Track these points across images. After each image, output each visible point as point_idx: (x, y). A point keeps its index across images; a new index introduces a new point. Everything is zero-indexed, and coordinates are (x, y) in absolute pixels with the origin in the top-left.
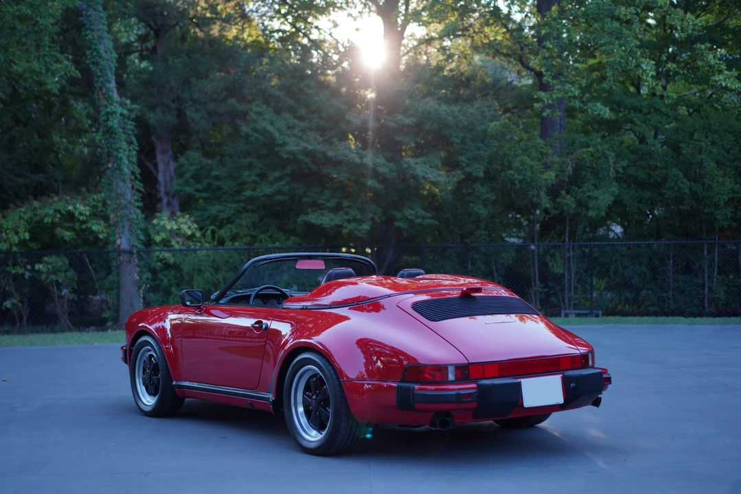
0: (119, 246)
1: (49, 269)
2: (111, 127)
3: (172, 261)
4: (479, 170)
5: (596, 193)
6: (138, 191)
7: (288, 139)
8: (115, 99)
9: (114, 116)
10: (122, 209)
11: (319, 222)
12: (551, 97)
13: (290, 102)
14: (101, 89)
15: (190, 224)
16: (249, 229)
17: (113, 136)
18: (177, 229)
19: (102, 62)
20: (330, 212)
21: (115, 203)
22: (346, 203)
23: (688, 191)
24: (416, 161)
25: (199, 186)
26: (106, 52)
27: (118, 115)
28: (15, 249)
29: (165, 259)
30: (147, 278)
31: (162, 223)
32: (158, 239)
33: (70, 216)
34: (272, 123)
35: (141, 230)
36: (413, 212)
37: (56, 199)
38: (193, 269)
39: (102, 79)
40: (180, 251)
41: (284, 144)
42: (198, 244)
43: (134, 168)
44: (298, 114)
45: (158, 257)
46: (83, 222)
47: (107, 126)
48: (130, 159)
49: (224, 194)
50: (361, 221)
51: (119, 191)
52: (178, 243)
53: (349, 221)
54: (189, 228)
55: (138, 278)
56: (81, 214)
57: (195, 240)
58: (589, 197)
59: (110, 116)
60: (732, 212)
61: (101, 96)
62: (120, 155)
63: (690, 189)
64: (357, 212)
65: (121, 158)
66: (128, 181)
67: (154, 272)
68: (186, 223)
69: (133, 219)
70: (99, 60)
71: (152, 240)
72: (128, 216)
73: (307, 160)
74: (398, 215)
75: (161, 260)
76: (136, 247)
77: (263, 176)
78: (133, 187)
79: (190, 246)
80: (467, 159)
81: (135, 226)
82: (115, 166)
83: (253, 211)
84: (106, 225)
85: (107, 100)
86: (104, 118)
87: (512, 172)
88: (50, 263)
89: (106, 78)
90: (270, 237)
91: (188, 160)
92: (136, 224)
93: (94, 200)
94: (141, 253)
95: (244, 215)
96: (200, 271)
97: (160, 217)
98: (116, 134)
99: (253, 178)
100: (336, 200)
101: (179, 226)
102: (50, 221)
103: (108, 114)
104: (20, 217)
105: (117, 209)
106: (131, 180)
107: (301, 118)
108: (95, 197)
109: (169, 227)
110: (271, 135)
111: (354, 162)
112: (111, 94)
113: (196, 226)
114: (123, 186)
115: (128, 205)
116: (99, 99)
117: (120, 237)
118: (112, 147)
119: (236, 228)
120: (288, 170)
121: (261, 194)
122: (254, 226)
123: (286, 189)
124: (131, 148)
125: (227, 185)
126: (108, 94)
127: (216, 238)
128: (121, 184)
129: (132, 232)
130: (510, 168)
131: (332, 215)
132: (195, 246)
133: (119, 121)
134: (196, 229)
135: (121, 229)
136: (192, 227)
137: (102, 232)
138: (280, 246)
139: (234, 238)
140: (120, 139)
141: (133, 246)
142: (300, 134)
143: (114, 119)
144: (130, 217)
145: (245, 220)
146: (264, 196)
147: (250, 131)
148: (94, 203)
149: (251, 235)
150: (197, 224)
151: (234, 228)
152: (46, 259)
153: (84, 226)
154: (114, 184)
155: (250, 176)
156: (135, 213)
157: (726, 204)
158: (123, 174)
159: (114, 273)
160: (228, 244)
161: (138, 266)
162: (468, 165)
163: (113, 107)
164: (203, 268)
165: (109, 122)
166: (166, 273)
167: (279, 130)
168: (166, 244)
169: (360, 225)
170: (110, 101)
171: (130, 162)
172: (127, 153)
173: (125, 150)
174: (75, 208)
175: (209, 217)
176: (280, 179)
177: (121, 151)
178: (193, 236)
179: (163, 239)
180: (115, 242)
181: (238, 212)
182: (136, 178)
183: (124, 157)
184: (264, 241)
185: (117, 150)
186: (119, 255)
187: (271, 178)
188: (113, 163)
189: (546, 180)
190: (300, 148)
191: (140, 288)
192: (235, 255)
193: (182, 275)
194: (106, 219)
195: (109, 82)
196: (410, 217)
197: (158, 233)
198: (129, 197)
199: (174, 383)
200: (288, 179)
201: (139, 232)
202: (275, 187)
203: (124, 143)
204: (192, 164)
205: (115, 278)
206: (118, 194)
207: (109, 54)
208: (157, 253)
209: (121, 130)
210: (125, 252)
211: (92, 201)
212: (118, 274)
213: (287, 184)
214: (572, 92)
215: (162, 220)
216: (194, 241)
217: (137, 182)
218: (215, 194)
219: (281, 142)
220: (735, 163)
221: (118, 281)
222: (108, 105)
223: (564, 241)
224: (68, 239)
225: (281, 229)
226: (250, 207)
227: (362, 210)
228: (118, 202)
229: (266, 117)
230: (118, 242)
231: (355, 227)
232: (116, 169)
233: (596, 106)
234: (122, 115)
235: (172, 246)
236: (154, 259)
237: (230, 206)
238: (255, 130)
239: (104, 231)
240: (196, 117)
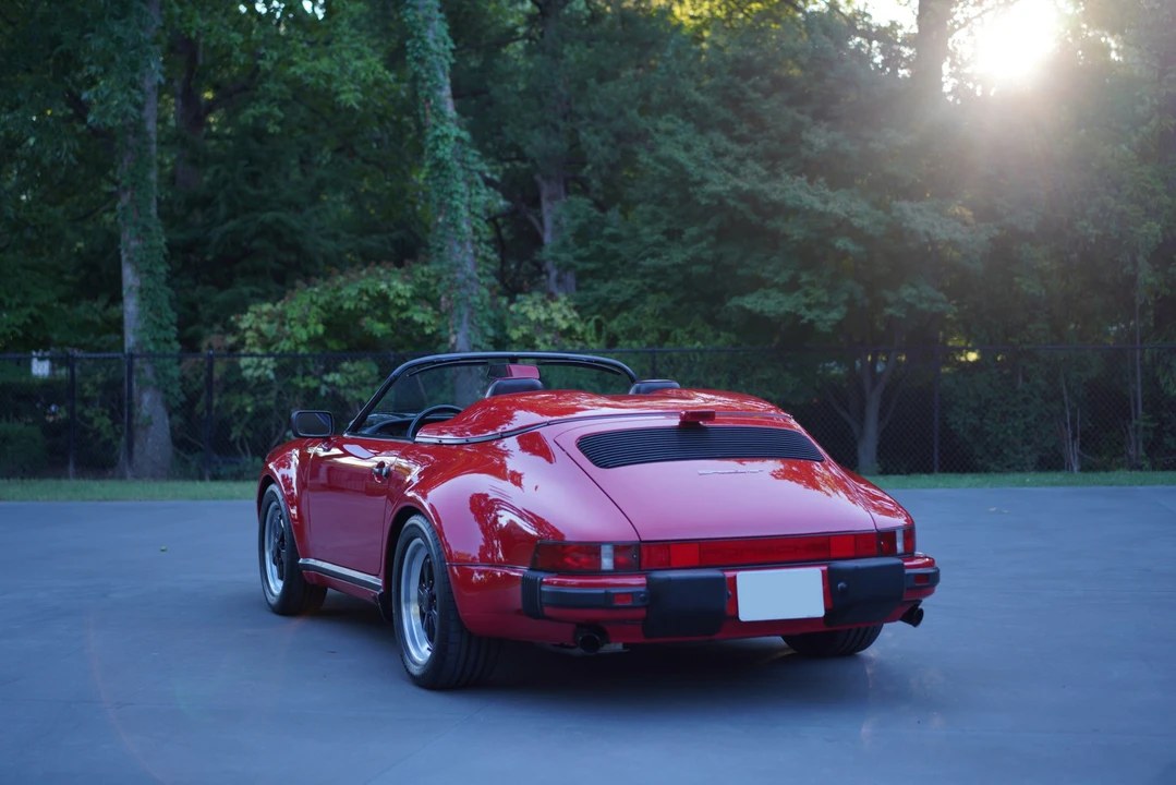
0: (454, 346)
1: (349, 382)
2: (442, 160)
6: (484, 259)
7: (709, 174)
8: (449, 115)
9: (446, 142)
10: (458, 288)
11: (758, 309)
13: (723, 113)
14: (428, 101)
15: (565, 311)
16: (657, 320)
17: (445, 173)
18: (546, 320)
19: (429, 58)
20: (779, 291)
21: (449, 279)
22: (805, 277)
25: (583, 252)
26: (436, 41)
27: (452, 139)
28: (302, 350)
31: (523, 310)
33: (382, 300)
34: (688, 148)
35: (489, 320)
36: (914, 292)
37: (364, 273)
39: (429, 84)
41: (704, 181)
42: (580, 344)
43: (478, 223)
44: (736, 133)
46: (404, 309)
47: (434, 157)
48: (472, 209)
49: (623, 263)
50: (829, 307)
51: (454, 259)
52: (545, 341)
53: (809, 307)
54: (565, 317)
56: (399, 296)
57: (574, 337)
59: (439, 143)
61: (428, 111)
62: (455, 203)
64: (823, 291)
65: (457, 208)
66: (468, 244)
68: (560, 310)
69: (476, 303)
70: (423, 53)
71: (507, 337)
72: (467, 299)
73: (742, 206)
74: (890, 296)
77: (673, 235)
78: (476, 254)
79: (566, 347)
81: (478, 314)
82: (448, 220)
83: (669, 292)
84: (435, 312)
85: (437, 117)
86: (431, 145)
88: (350, 373)
89: (435, 82)
90: (692, 332)
92: (481, 311)
93: (423, 275)
95: (651, 298)
97: (521, 300)
98: (449, 169)
99: (656, 237)
100: (792, 272)
101: (550, 315)
102: (352, 307)
103: (437, 138)
104: (311, 300)
105: (450, 288)
106: (473, 242)
107: (741, 140)
108: (426, 269)
109: (533, 316)
110: (682, 167)
111: (812, 209)
112: (442, 106)
113: (575, 314)
114: (459, 252)
115: (468, 281)
116: (425, 115)
117: (455, 333)
118: (442, 191)
119: (636, 318)
120: (711, 225)
121: (667, 263)
122: (666, 314)
123: (708, 255)
124: (472, 192)
125: (628, 251)
126: (437, 107)
127: (604, 334)
128: (457, 249)
129: (473, 323)
131: (781, 297)
132: (575, 346)
133: (454, 150)
134: (576, 319)
135: (457, 320)
136: (570, 317)
137: (430, 324)
138: (702, 347)
139: (634, 333)
140: (455, 178)
141: (476, 346)
142: (733, 166)
143: (446, 146)
144: (471, 299)
145: (652, 304)
146: (674, 266)
147: (651, 161)
148: (424, 279)
149: (659, 330)
150: (579, 312)
151: (631, 318)
152: (345, 365)
153: (404, 315)
154: (446, 248)
155: (651, 234)
156: (479, 294)
158: (460, 233)
160: (623, 343)
163: (444, 128)
165: (437, 152)
167: (696, 160)
168: (528, 343)
169: (827, 313)
170: (441, 119)
171: (472, 213)
172: (466, 199)
173: (463, 195)
174: (389, 287)
175: (596, 300)
176: (698, 238)
177: (456, 196)
178: (570, 331)
179: (524, 336)
180: (447, 340)
181: (640, 295)
182: (481, 239)
183: (463, 207)
184: (679, 338)
185: (451, 195)
187: (685, 237)
188: (446, 216)
190: (730, 188)
194: (435, 304)
195: (441, 88)
196: (908, 300)
197: (516, 326)
198: (469, 268)
200: (712, 238)
201: (485, 324)
202: (690, 252)
203: (462, 184)
206: (451, 265)
207: (442, 45)
209: (458, 164)
211: (420, 275)
212: (453, 391)
213: (711, 246)
215: (524, 305)
216: (572, 339)
217: (483, 245)
218: (608, 264)
219: (698, 178)
222: (438, 124)
224: (379, 335)
225: (711, 320)
226: (662, 284)
227: (831, 289)
228: (452, 276)
229: (679, 138)
230: (453, 339)
231: (817, 316)
232: (450, 225)
234: (458, 139)
235: (538, 347)
237: (629, 282)
238: (661, 160)
239: (433, 322)
240: (595, 140)
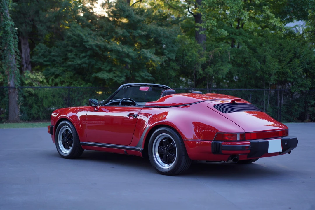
0: (9, 85)
2: (6, 31)
3: (33, 92)
4: (173, 56)
5: (222, 68)
6: (18, 60)
7: (89, 39)
8: (8, 18)
9: (8, 26)
10: (11, 68)
11: (102, 77)
12: (205, 25)
14: (2, 13)
15: (41, 76)
16: (69, 79)
17: (8, 34)
18: (35, 78)
20: (107, 72)
21: (8, 65)
22: (114, 69)
23: (259, 68)
24: (147, 51)
25: (45, 59)
27: (10, 25)
29: (30, 91)
30: (22, 100)
31: (28, 75)
32: (27, 82)
34: (82, 32)
35: (19, 78)
36: (144, 74)
38: (43, 96)
39: (2, 8)
40: (38, 88)
42: (45, 85)
43: (16, 50)
45: (27, 90)
47: (5, 30)
49: (57, 63)
50: (121, 77)
51: (10, 60)
52: (36, 84)
53: (115, 77)
54: (41, 78)
55: (18, 99)
57: (43, 83)
58: (219, 69)
59: (6, 26)
60: (277, 77)
61: (2, 16)
62: (10, 44)
63: (261, 67)
64: (119, 73)
65: (11, 45)
66: (14, 56)
67: (24, 97)
68: (40, 76)
69: (16, 73)
71: (24, 83)
72: (14, 72)
73: (97, 49)
74: (137, 74)
75: (28, 92)
76: (17, 85)
78: (16, 59)
79: (41, 86)
80: (168, 51)
81: (17, 76)
82: (8, 48)
83: (70, 71)
84: (3, 75)
86: (3, 26)
87: (187, 57)
89: (4, 8)
90: (78, 82)
91: (40, 47)
94: (19, 88)
95: (67, 73)
96: (46, 97)
97: (27, 72)
98: (9, 34)
99: (72, 56)
100: (110, 67)
103: (5, 24)
105: (8, 68)
106: (15, 55)
109: (32, 77)
110: (82, 37)
111: (119, 50)
112: (7, 15)
113: (44, 77)
115: (14, 66)
117: (10, 81)
118: (6, 40)
119: (63, 78)
120: (89, 53)
121: (76, 63)
122: (71, 77)
123: (87, 61)
124: (15, 41)
125: (59, 60)
126: (5, 16)
127: (54, 83)
128: (11, 57)
129: (15, 78)
130: (186, 55)
131: (108, 74)
132: (44, 86)
133: (10, 28)
134: (44, 78)
135: (10, 77)
136: (43, 78)
138: (83, 87)
139: (62, 82)
140: (10, 36)
141: (16, 85)
142: (94, 37)
143: (8, 27)
144: (15, 72)
145: (67, 75)
146: (77, 64)
147: (71, 35)
149: (70, 82)
151: (62, 78)
154: (7, 56)
155: (71, 55)
156: (17, 70)
157: (275, 74)
158: (11, 52)
159: (7, 97)
160: (59, 85)
161: (18, 94)
162: (168, 54)
163: (7, 22)
164: (48, 96)
165: (6, 28)
166: (30, 98)
167: (85, 35)
168: (30, 85)
169: (120, 78)
170: (6, 19)
171: (15, 47)
172: (13, 43)
173: (12, 41)
175: (50, 73)
176: (84, 57)
177: (11, 42)
178: (43, 81)
179: (29, 83)
180: (7, 83)
181: (64, 72)
182: (17, 54)
183: (12, 45)
184: (75, 84)
185: (9, 41)
186: (9, 89)
187: (81, 56)
188: (7, 47)
189: (202, 61)
190: (95, 43)
191: (18, 104)
192: (63, 90)
193: (38, 99)
194: (3, 72)
195: (6, 10)
196: (143, 76)
197: (27, 80)
198: (14, 63)
199: (81, 143)
200: (88, 57)
201: (18, 79)
202: (83, 60)
203: (12, 38)
204: (42, 49)
205: (7, 100)
206: (9, 61)
208: (26, 89)
209: (11, 32)
210: (12, 88)
212: (8, 98)
213: (88, 59)
214: (214, 23)
216: (43, 84)
217: (18, 56)
218: (53, 63)
219: (86, 40)
220: (279, 56)
221: (9, 101)
222: (5, 20)
223: (206, 88)
225: (84, 79)
226: (69, 69)
227: (121, 72)
230: (9, 83)
231: (118, 79)
232: (9, 50)
233: (222, 30)
234: (11, 25)
235: (33, 86)
236: (25, 91)
237: (60, 68)
238: (74, 35)
239: (2, 78)
240: (42, 28)
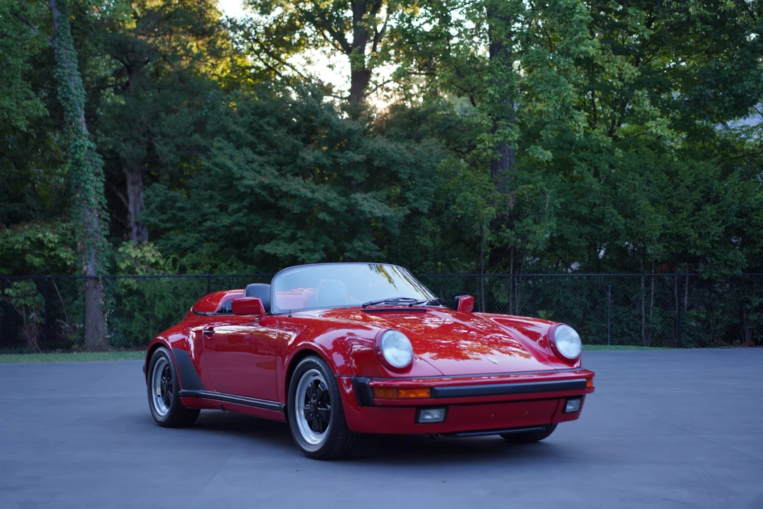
0: (85, 272)
1: (18, 294)
2: (79, 160)
3: (135, 287)
4: (424, 206)
5: (535, 228)
6: (105, 220)
7: (245, 174)
8: (84, 133)
9: (82, 149)
10: (89, 237)
11: (274, 252)
13: (250, 137)
14: (71, 124)
15: (154, 252)
16: (210, 258)
17: (81, 168)
18: (141, 257)
19: (72, 98)
20: (285, 242)
21: (83, 232)
22: (300, 234)
24: (365, 196)
25: (164, 217)
26: (76, 88)
27: (86, 148)
29: (130, 285)
30: (112, 304)
31: (127, 251)
33: (40, 244)
34: (231, 158)
35: (107, 257)
36: (362, 244)
37: (26, 227)
38: (155, 295)
39: (71, 114)
40: (144, 277)
41: (242, 178)
42: (162, 272)
43: (101, 199)
44: (257, 150)
45: (123, 283)
46: (53, 249)
47: (75, 158)
48: (98, 190)
49: (188, 224)
51: (86, 220)
52: (142, 270)
53: (302, 251)
54: (153, 256)
55: (103, 303)
56: (50, 242)
57: (158, 267)
59: (78, 149)
61: (71, 130)
62: (87, 187)
64: (310, 242)
65: (88, 189)
66: (95, 211)
67: (118, 297)
68: (150, 251)
69: (99, 246)
70: (68, 96)
71: (118, 267)
72: (94, 244)
73: (264, 193)
74: (348, 246)
75: (125, 287)
76: (102, 273)
77: (223, 208)
78: (99, 217)
79: (153, 273)
80: (414, 195)
81: (101, 253)
82: (83, 196)
83: (214, 241)
84: (74, 252)
85: (77, 134)
86: (72, 151)
87: (455, 207)
88: (19, 288)
89: (75, 113)
90: (230, 265)
91: (154, 192)
92: (102, 251)
93: (63, 229)
94: (107, 279)
95: (206, 245)
96: (162, 297)
97: (126, 245)
98: (84, 166)
99: (213, 209)
100: (291, 231)
101: (144, 254)
102: (20, 248)
103: (76, 146)
105: (84, 237)
106: (98, 210)
107: (260, 153)
108: (64, 225)
109: (133, 255)
110: (230, 169)
111: (305, 197)
112: (80, 128)
113: (159, 254)
114: (90, 216)
115: (95, 233)
116: (68, 133)
117: (87, 264)
118: (79, 179)
119: (197, 256)
120: (246, 203)
121: (221, 225)
122: (215, 254)
123: (243, 220)
124: (98, 179)
125: (191, 216)
126: (77, 128)
127: (178, 266)
128: (88, 213)
129: (98, 258)
130: (454, 203)
131: (286, 245)
132: (159, 273)
133: (86, 154)
134: (159, 257)
135: (87, 256)
136: (156, 255)
137: (70, 259)
139: (196, 265)
140: (87, 171)
141: (99, 272)
142: (258, 169)
143: (82, 152)
144: (97, 244)
145: (206, 249)
146: (223, 226)
147: (210, 165)
148: (63, 231)
149: (211, 264)
150: (161, 253)
151: (194, 257)
152: (15, 284)
153: (52, 253)
154: (82, 213)
155: (210, 207)
156: (101, 241)
158: (90, 204)
159: (80, 298)
160: (190, 272)
161: (103, 291)
162: (415, 200)
163: (81, 141)
164: (164, 294)
165: (76, 155)
166: (130, 298)
167: (237, 165)
168: (131, 271)
169: (313, 255)
170: (79, 135)
171: (98, 193)
172: (94, 184)
173: (92, 181)
174: (44, 236)
175: (172, 246)
176: (238, 210)
177: (88, 182)
178: (156, 263)
179: (128, 266)
180: (81, 268)
181: (199, 242)
182: (103, 208)
183: (92, 188)
184: (223, 269)
185: (85, 181)
186: (85, 281)
187: (230, 210)
188: (81, 194)
189: (487, 214)
190: (258, 182)
191: (104, 313)
192: (196, 282)
193: (144, 301)
194: (74, 246)
195: (79, 117)
196: (358, 249)
197: (123, 261)
198: (96, 226)
200: (246, 211)
201: (105, 259)
202: (234, 218)
203: (92, 175)
204: (157, 196)
205: (82, 303)
206: (85, 223)
207: (79, 90)
208: (123, 280)
209: (88, 162)
210: (91, 278)
211: (61, 229)
212: (84, 300)
213: (245, 215)
215: (128, 248)
216: (157, 269)
217: (104, 212)
218: (180, 224)
219: (239, 176)
221: (84, 306)
222: (77, 138)
223: (509, 272)
224: (37, 265)
225: (241, 258)
226: (211, 237)
227: (314, 240)
228: (85, 230)
229: (226, 152)
230: (85, 268)
231: (307, 257)
232: (84, 199)
234: (89, 148)
235: (137, 273)
236: (119, 286)
237: (192, 235)
238: (216, 165)
239: (72, 258)
240: (165, 150)
